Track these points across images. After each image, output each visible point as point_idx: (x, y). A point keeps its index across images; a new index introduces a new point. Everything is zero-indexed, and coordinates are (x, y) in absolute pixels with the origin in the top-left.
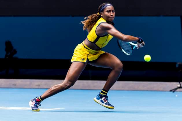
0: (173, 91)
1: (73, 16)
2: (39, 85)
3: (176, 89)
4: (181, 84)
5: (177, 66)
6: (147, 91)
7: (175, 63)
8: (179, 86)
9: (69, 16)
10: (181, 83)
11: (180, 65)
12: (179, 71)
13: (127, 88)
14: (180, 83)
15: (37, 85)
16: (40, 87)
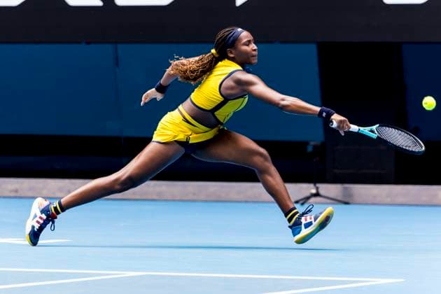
0: (301, 202)
1: (88, 43)
2: (16, 191)
3: (308, 198)
4: (317, 188)
5: (310, 149)
6: (246, 202)
7: (306, 143)
8: (314, 191)
9: (79, 43)
10: (318, 185)
11: (315, 147)
12: (314, 160)
13: (203, 197)
14: (315, 185)
15: (11, 191)
16: (18, 195)
